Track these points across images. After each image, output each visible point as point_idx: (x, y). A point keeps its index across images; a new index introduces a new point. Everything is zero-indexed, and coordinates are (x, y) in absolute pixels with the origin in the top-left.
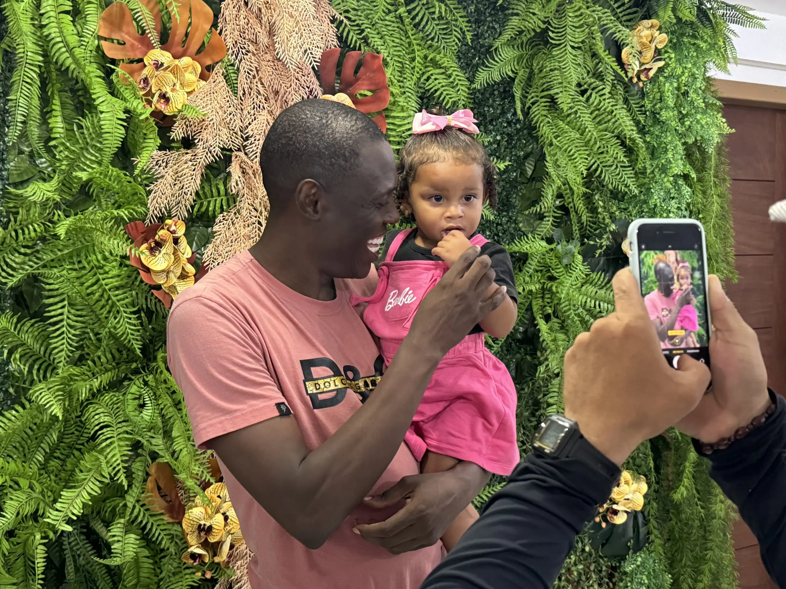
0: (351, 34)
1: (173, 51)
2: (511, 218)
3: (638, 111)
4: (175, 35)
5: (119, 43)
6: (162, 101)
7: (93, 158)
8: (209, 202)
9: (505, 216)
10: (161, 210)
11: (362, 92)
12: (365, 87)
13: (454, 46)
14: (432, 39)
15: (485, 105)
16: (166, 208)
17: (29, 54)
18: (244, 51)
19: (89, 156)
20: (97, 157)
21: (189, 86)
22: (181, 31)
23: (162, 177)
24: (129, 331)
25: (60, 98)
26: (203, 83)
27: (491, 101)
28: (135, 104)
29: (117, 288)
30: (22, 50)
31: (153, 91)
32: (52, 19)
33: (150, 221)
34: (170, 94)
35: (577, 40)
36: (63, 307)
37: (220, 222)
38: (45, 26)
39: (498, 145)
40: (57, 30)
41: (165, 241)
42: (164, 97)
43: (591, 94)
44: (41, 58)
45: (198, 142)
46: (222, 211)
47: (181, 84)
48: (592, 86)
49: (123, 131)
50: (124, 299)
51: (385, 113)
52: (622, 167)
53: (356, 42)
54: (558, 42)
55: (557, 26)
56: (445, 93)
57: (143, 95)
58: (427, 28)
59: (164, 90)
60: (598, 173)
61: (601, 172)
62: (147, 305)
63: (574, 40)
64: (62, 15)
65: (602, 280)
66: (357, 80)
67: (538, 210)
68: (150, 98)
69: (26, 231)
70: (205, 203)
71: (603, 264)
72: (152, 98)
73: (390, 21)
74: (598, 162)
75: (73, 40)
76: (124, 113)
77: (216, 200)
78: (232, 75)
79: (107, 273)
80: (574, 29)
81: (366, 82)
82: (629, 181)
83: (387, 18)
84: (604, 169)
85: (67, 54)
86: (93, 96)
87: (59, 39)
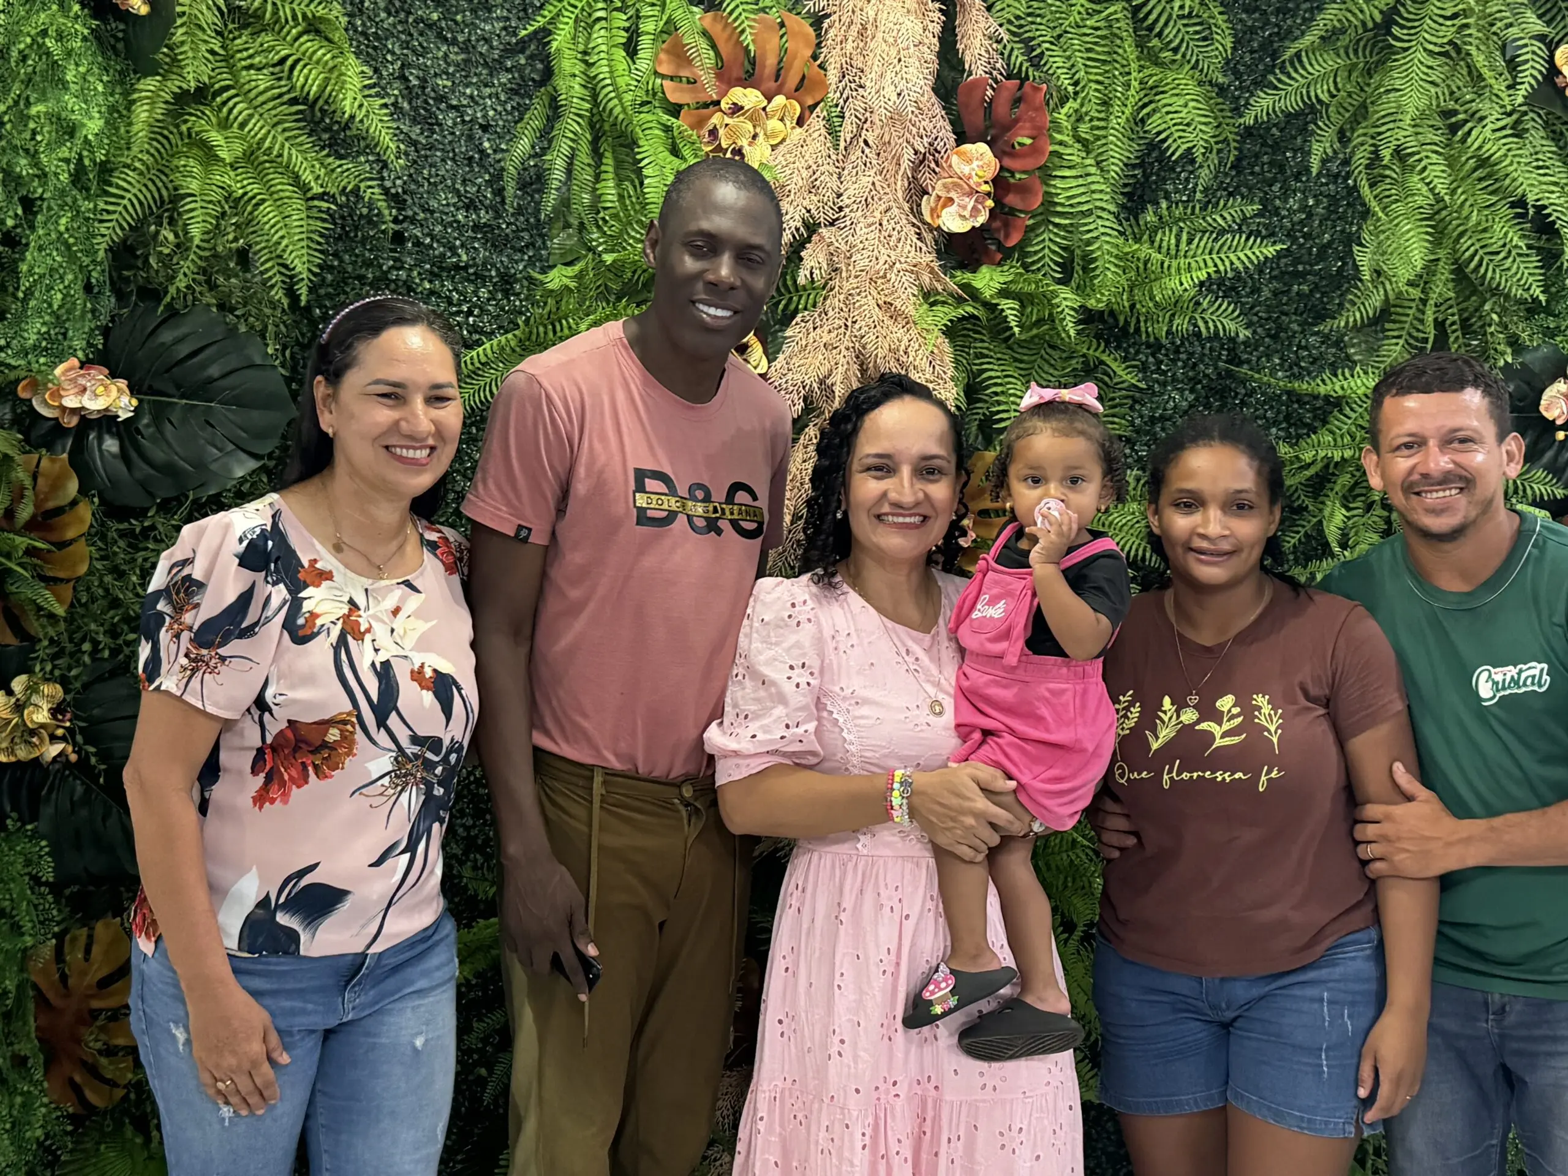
0: (1015, 53)
1: (764, 87)
4: (764, 66)
5: (689, 82)
8: (800, 297)
11: (1020, 139)
12: (1026, 133)
13: (1215, 58)
17: (575, 100)
18: (853, 85)
21: (774, 136)
25: (612, 155)
26: (798, 130)
30: (567, 95)
31: (724, 145)
32: (602, 55)
34: (747, 150)
35: (1439, 41)
37: (797, 324)
38: (593, 64)
39: (1310, 215)
40: (606, 69)
43: (1471, 130)
44: (588, 106)
46: (806, 309)
47: (766, 134)
51: (1046, 174)
52: (1520, 255)
53: (1021, 65)
54: (1406, 45)
55: (1411, 17)
57: (711, 150)
59: (739, 143)
60: (1473, 265)
61: (1480, 264)
63: (1434, 40)
64: (614, 50)
74: (1477, 246)
75: (621, 82)
78: (835, 119)
81: (1028, 125)
82: (1531, 279)
84: (1486, 259)
85: (616, 101)
86: (640, 156)
87: (608, 81)
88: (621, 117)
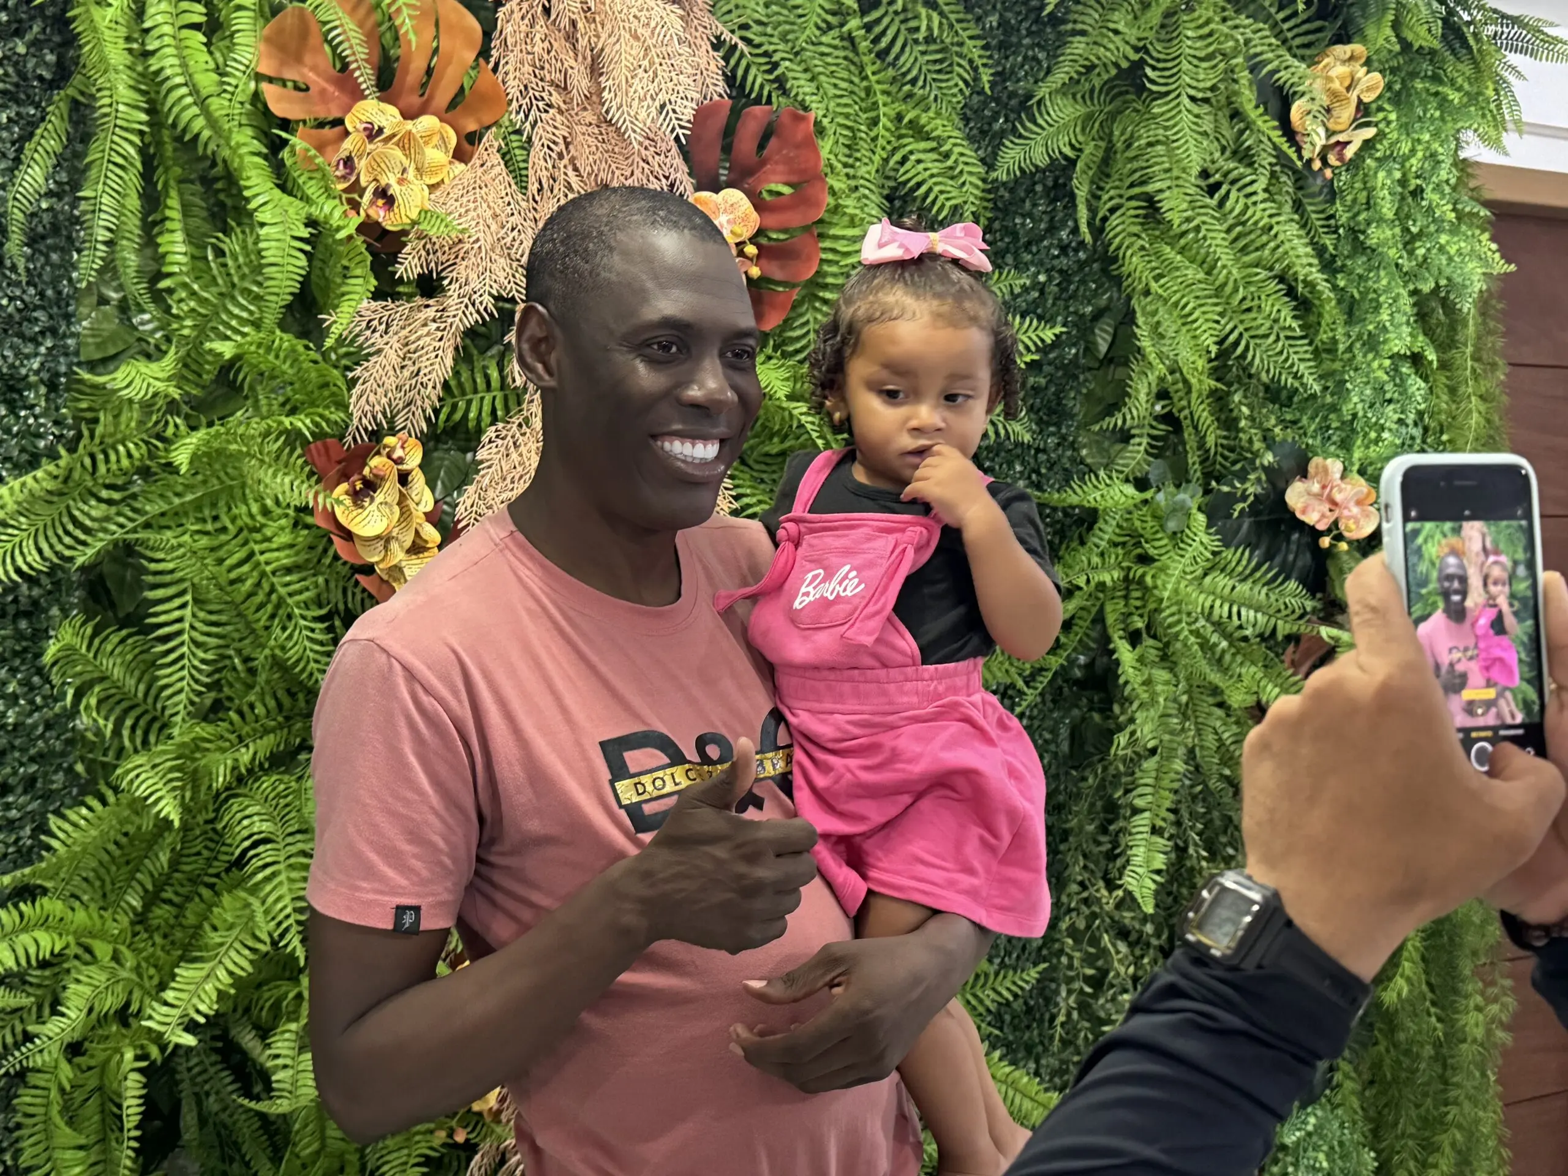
0: (753, 71)
1: (402, 103)
2: (1064, 438)
3: (1323, 226)
4: (406, 71)
5: (297, 88)
6: (380, 202)
7: (245, 315)
8: (469, 403)
9: (1053, 434)
10: (375, 418)
11: (774, 187)
12: (778, 178)
13: (954, 95)
14: (913, 82)
15: (1016, 213)
16: (384, 414)
17: (121, 108)
18: (541, 104)
19: (236, 311)
20: (251, 313)
21: (433, 173)
22: (417, 66)
23: (379, 352)
24: (311, 655)
25: (181, 194)
26: (460, 167)
27: (1028, 204)
28: (327, 209)
29: (288, 570)
30: (107, 101)
31: (363, 182)
32: (167, 40)
33: (354, 439)
34: (395, 190)
35: (1201, 85)
36: (183, 606)
37: (490, 442)
38: (153, 53)
39: (1042, 292)
40: (176, 61)
41: (382, 479)
42: (384, 196)
43: (1228, 192)
44: (144, 117)
45: (450, 283)
46: (495, 419)
47: (417, 169)
48: (1231, 176)
49: (303, 262)
50: (300, 592)
51: (818, 230)
52: (1288, 338)
53: (762, 87)
54: (1163, 89)
55: (1162, 56)
56: (936, 189)
57: (345, 191)
58: (902, 59)
59: (384, 181)
60: (1240, 350)
61: (1247, 348)
62: (346, 603)
63: (1195, 84)
64: (186, 33)
65: (1244, 562)
66: (763, 163)
67: (1120, 423)
68: (356, 196)
69: (113, 457)
70: (462, 405)
71: (1249, 532)
72: (361, 197)
73: (829, 45)
74: (1241, 328)
75: (207, 81)
76: (307, 225)
77: (482, 399)
78: (517, 152)
79: (268, 540)
80: (1195, 62)
81: (780, 168)
82: (1302, 367)
83: (824, 39)
84: (1252, 343)
85: (195, 110)
86: (246, 193)
87: (179, 80)
88: (206, 134)
